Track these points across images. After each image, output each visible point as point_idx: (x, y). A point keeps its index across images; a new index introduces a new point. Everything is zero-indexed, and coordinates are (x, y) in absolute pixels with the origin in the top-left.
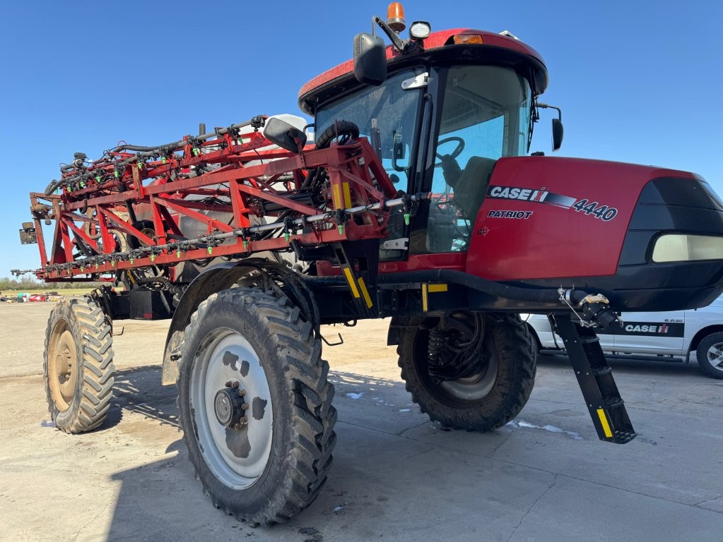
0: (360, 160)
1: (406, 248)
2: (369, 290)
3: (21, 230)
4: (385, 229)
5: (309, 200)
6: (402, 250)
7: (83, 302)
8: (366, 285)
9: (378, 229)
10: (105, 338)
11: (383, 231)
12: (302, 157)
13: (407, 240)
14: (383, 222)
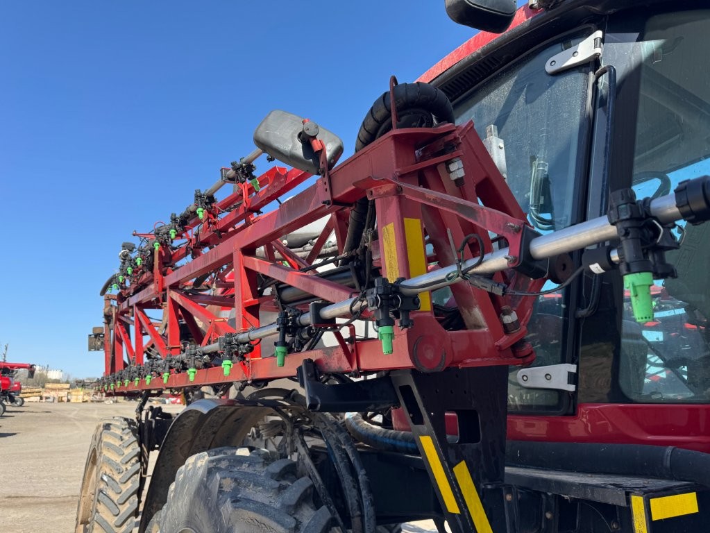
0: (453, 167)
1: (572, 388)
2: (483, 495)
3: (90, 335)
4: (522, 342)
5: (350, 277)
6: (560, 392)
7: (119, 428)
8: (476, 483)
9: (504, 340)
10: (130, 481)
11: (516, 347)
12: (326, 179)
13: (573, 368)
14: (516, 325)
